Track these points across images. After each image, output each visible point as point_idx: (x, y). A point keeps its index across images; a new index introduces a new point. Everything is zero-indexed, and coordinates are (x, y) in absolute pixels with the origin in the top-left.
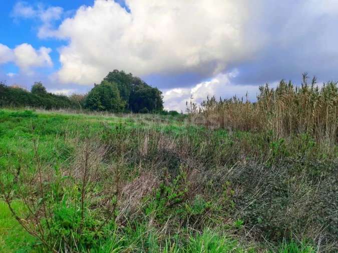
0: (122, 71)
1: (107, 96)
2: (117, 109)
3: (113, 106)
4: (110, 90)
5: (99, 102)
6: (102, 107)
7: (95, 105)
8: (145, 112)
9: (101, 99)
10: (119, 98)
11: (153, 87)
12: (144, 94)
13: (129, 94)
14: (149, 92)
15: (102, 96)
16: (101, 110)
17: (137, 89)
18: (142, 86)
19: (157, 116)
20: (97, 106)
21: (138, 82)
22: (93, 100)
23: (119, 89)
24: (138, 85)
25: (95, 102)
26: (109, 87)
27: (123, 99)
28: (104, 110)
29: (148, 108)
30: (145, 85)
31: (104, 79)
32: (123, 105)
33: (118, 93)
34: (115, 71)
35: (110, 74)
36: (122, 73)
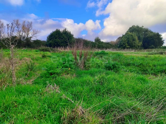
0: (137, 26)
1: (131, 40)
2: (136, 47)
3: (134, 46)
4: (133, 36)
5: (127, 44)
6: (128, 47)
7: (124, 46)
8: (153, 48)
9: (128, 42)
10: (137, 41)
11: (156, 32)
12: (151, 37)
13: (143, 38)
14: (155, 36)
15: (128, 41)
16: (127, 48)
17: (147, 34)
18: (150, 33)
19: (161, 50)
20: (125, 46)
21: (146, 31)
22: (123, 43)
23: (137, 36)
24: (147, 32)
26: (132, 35)
27: (140, 41)
28: (130, 48)
29: (154, 45)
30: (152, 32)
31: (127, 32)
32: (140, 45)
33: (136, 38)
34: (133, 26)
35: (130, 28)
36: (138, 27)
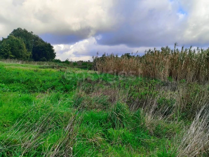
0: (24, 29)
1: (17, 47)
2: (24, 58)
3: (21, 56)
4: (19, 43)
5: (10, 52)
6: (12, 56)
7: (6, 54)
8: (44, 61)
9: (11, 49)
10: (25, 50)
11: (48, 43)
12: (43, 47)
13: (32, 47)
14: (47, 47)
15: (12, 47)
16: (11, 58)
17: (37, 43)
18: (40, 42)
19: (52, 64)
20: (8, 55)
21: (37, 38)
22: (4, 50)
23: (25, 43)
24: (37, 40)
25: (6, 52)
26: (17, 41)
27: (29, 51)
28: (15, 58)
29: (46, 58)
30: (42, 41)
31: (10, 34)
32: (29, 55)
33: (24, 46)
34: (18, 29)
35: (15, 31)
36: (25, 31)
